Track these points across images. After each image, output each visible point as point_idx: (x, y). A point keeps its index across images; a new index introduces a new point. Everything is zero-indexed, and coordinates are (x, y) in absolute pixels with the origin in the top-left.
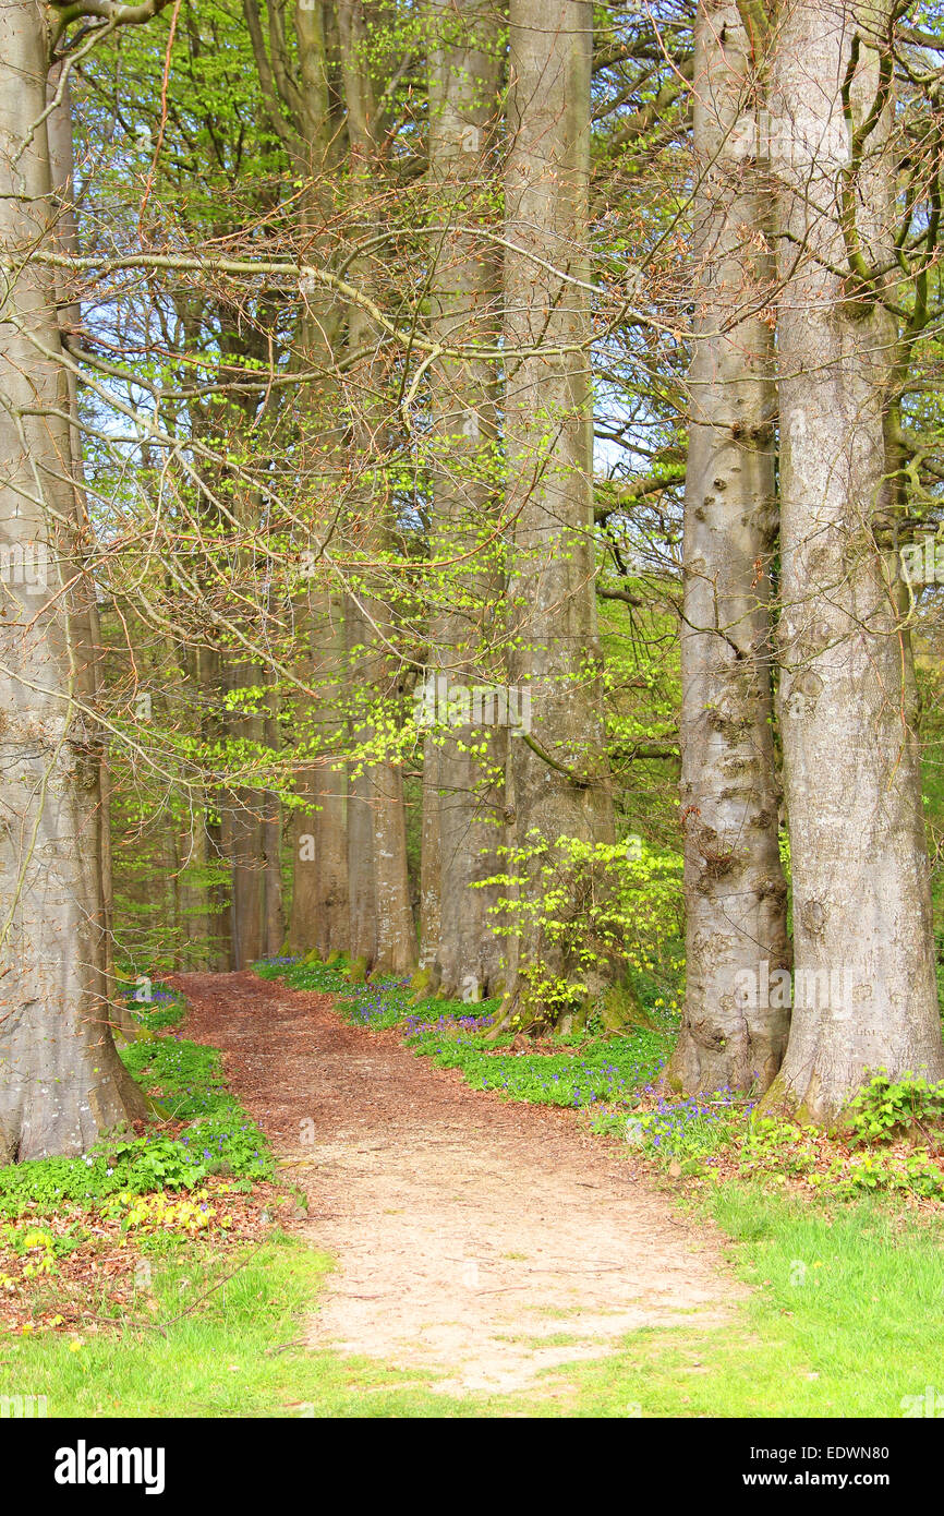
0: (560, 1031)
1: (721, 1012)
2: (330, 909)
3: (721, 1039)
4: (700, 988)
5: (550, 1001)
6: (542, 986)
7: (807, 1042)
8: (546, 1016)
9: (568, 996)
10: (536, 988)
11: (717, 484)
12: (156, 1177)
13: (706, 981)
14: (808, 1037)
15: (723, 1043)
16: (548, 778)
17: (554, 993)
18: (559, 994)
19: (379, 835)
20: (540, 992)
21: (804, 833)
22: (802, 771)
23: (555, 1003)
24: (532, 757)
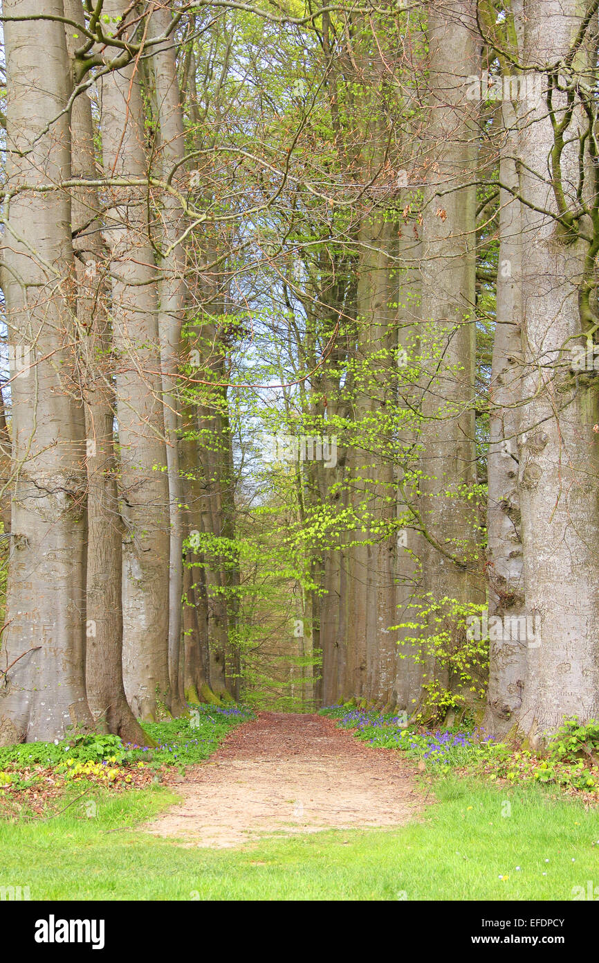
0: (446, 724)
1: (508, 695)
2: (363, 672)
3: (508, 712)
4: (497, 679)
5: (440, 705)
6: (435, 695)
7: (531, 700)
8: (438, 715)
9: (452, 702)
10: (431, 696)
11: (509, 360)
12: (98, 754)
13: (500, 675)
14: (532, 697)
15: (509, 714)
16: (442, 563)
17: (442, 700)
18: (446, 701)
19: (381, 619)
20: (433, 699)
21: (531, 566)
22: (530, 527)
23: (443, 706)
24: (432, 550)
